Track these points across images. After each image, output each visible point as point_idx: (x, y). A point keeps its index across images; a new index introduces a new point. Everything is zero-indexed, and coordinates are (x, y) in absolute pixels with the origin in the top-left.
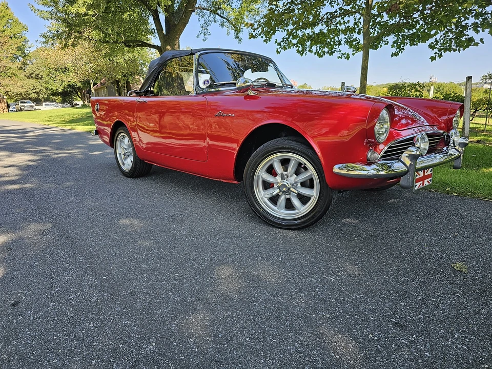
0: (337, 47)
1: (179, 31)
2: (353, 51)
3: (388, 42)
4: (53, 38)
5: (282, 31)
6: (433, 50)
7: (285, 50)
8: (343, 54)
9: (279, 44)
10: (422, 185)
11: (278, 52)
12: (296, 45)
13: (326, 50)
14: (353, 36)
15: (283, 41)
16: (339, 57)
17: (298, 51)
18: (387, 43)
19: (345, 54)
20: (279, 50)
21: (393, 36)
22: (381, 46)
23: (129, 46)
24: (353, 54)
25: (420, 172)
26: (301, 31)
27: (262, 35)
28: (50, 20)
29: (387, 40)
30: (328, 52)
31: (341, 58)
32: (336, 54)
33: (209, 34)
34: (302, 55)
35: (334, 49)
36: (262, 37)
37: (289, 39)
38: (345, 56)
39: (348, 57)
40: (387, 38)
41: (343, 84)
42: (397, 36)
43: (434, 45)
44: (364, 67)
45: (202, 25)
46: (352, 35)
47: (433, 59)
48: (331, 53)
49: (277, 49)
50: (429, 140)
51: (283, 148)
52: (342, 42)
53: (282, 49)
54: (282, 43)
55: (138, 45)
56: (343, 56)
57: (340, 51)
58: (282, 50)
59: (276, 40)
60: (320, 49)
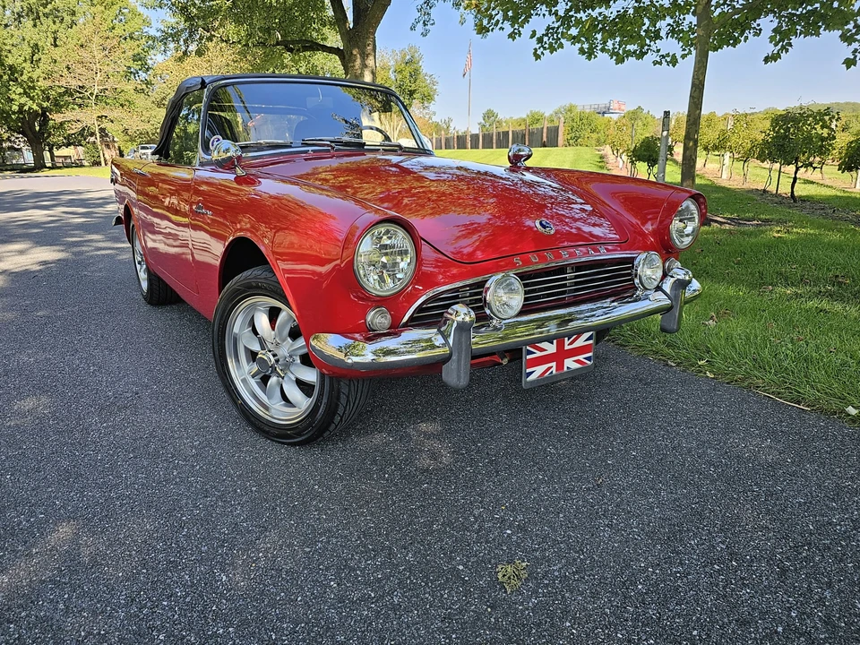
0: (652, 43)
1: (374, 21)
2: (684, 50)
3: (760, 30)
4: (164, 40)
5: (544, 15)
6: (850, 44)
7: (552, 53)
8: (663, 56)
9: (540, 40)
10: (554, 369)
11: (537, 57)
12: (575, 39)
13: (631, 47)
14: (684, 19)
15: (547, 35)
16: (655, 63)
17: (582, 51)
18: (758, 33)
19: (668, 55)
20: (539, 52)
21: (771, 16)
22: (746, 38)
23: (291, 50)
24: (683, 57)
25: (543, 345)
26: (585, 12)
27: (500, 25)
28: (159, 9)
29: (759, 25)
30: (635, 52)
31: (660, 63)
32: (650, 57)
33: (432, 22)
34: (589, 58)
35: (646, 47)
36: (502, 29)
37: (560, 30)
38: (669, 59)
39: (674, 62)
40: (758, 21)
41: (667, 114)
42: (780, 17)
43: (853, 35)
44: (697, 82)
45: (419, 7)
46: (682, 17)
47: (849, 63)
48: (641, 55)
49: (536, 50)
50: (525, 285)
51: (257, 287)
52: (663, 34)
53: (545, 49)
54: (545, 39)
55: (305, 49)
56: (663, 61)
57: (658, 51)
58: (547, 52)
59: (534, 32)
60: (620, 46)
